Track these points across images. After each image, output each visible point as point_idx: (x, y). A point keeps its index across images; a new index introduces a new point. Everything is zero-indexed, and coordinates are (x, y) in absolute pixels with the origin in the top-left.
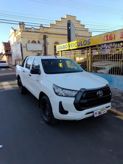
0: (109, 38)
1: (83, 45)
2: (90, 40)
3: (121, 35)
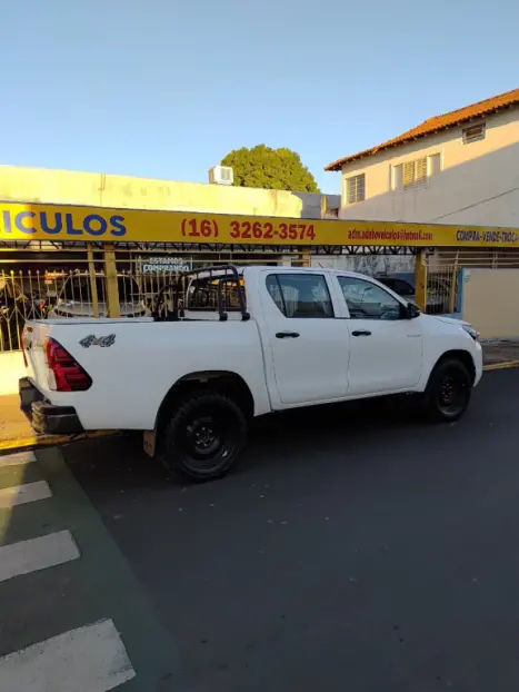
0: (198, 230)
1: (80, 232)
2: (122, 219)
3: (231, 229)
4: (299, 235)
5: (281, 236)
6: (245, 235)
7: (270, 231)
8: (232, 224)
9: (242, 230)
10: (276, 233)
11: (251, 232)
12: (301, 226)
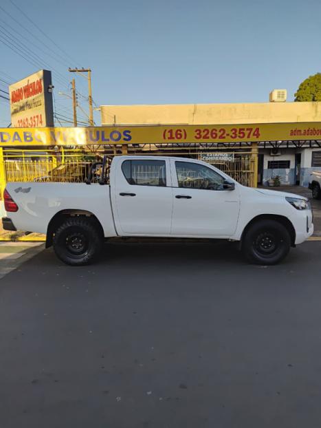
0: (174, 136)
1: (108, 140)
2: (129, 132)
3: (196, 134)
4: (246, 136)
5: (231, 137)
6: (205, 137)
7: (223, 134)
8: (196, 131)
9: (203, 134)
10: (228, 135)
11: (209, 135)
12: (247, 129)
